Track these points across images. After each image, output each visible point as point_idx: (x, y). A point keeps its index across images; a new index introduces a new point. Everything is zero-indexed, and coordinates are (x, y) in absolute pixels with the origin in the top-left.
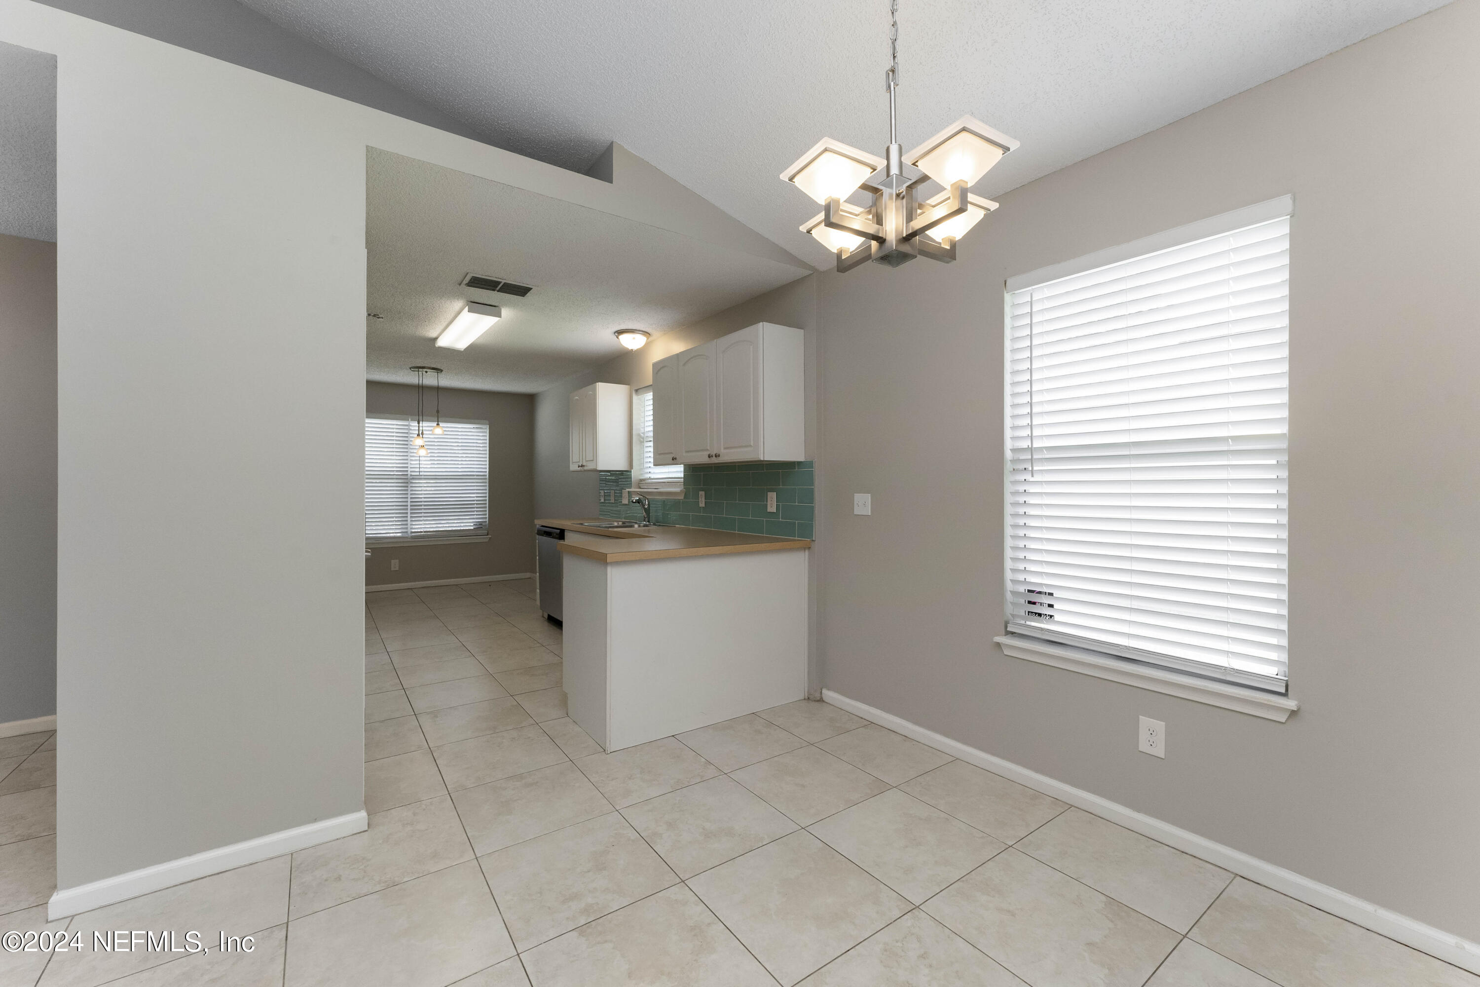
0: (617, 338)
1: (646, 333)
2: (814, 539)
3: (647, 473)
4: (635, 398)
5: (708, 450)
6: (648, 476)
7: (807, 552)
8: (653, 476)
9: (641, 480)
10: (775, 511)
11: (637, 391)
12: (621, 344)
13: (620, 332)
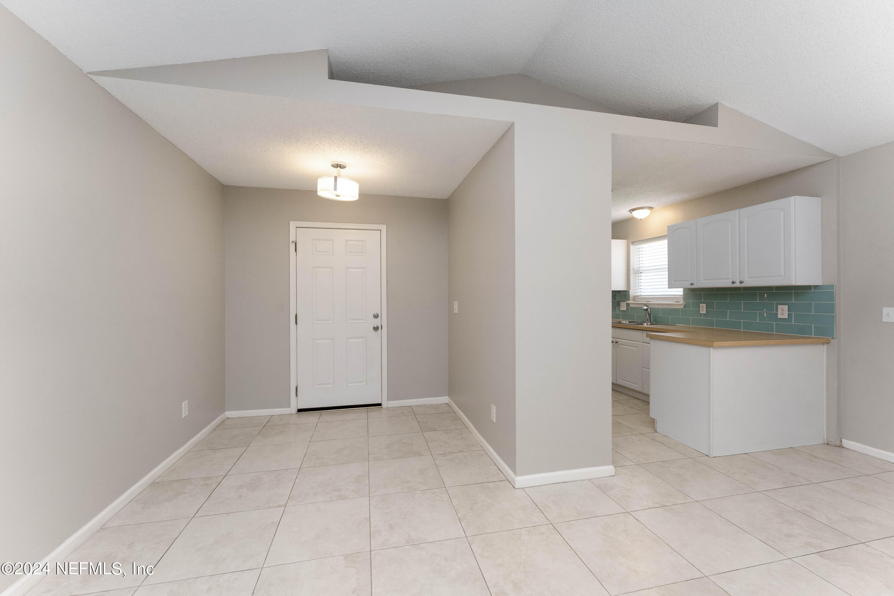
0: (631, 213)
1: (651, 208)
2: (835, 337)
3: (639, 292)
4: (632, 247)
5: (729, 278)
6: (639, 294)
7: (825, 346)
8: (642, 294)
9: (635, 296)
10: (787, 318)
11: (632, 243)
12: (633, 216)
13: (633, 210)
